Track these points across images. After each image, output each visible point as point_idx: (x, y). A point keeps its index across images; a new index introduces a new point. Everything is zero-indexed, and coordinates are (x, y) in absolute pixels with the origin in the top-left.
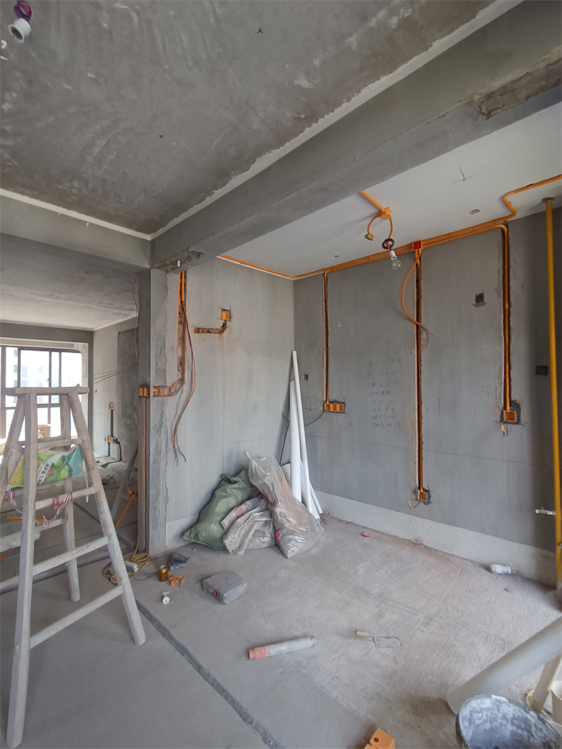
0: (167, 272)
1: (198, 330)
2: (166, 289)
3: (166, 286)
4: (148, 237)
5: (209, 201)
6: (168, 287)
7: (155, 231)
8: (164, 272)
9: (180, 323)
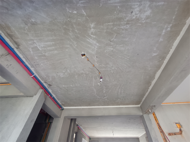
0: (148, 114)
1: (170, 134)
2: (151, 120)
3: (150, 119)
4: (139, 106)
5: (149, 90)
6: (151, 119)
7: (140, 103)
8: (147, 115)
9: (161, 132)
